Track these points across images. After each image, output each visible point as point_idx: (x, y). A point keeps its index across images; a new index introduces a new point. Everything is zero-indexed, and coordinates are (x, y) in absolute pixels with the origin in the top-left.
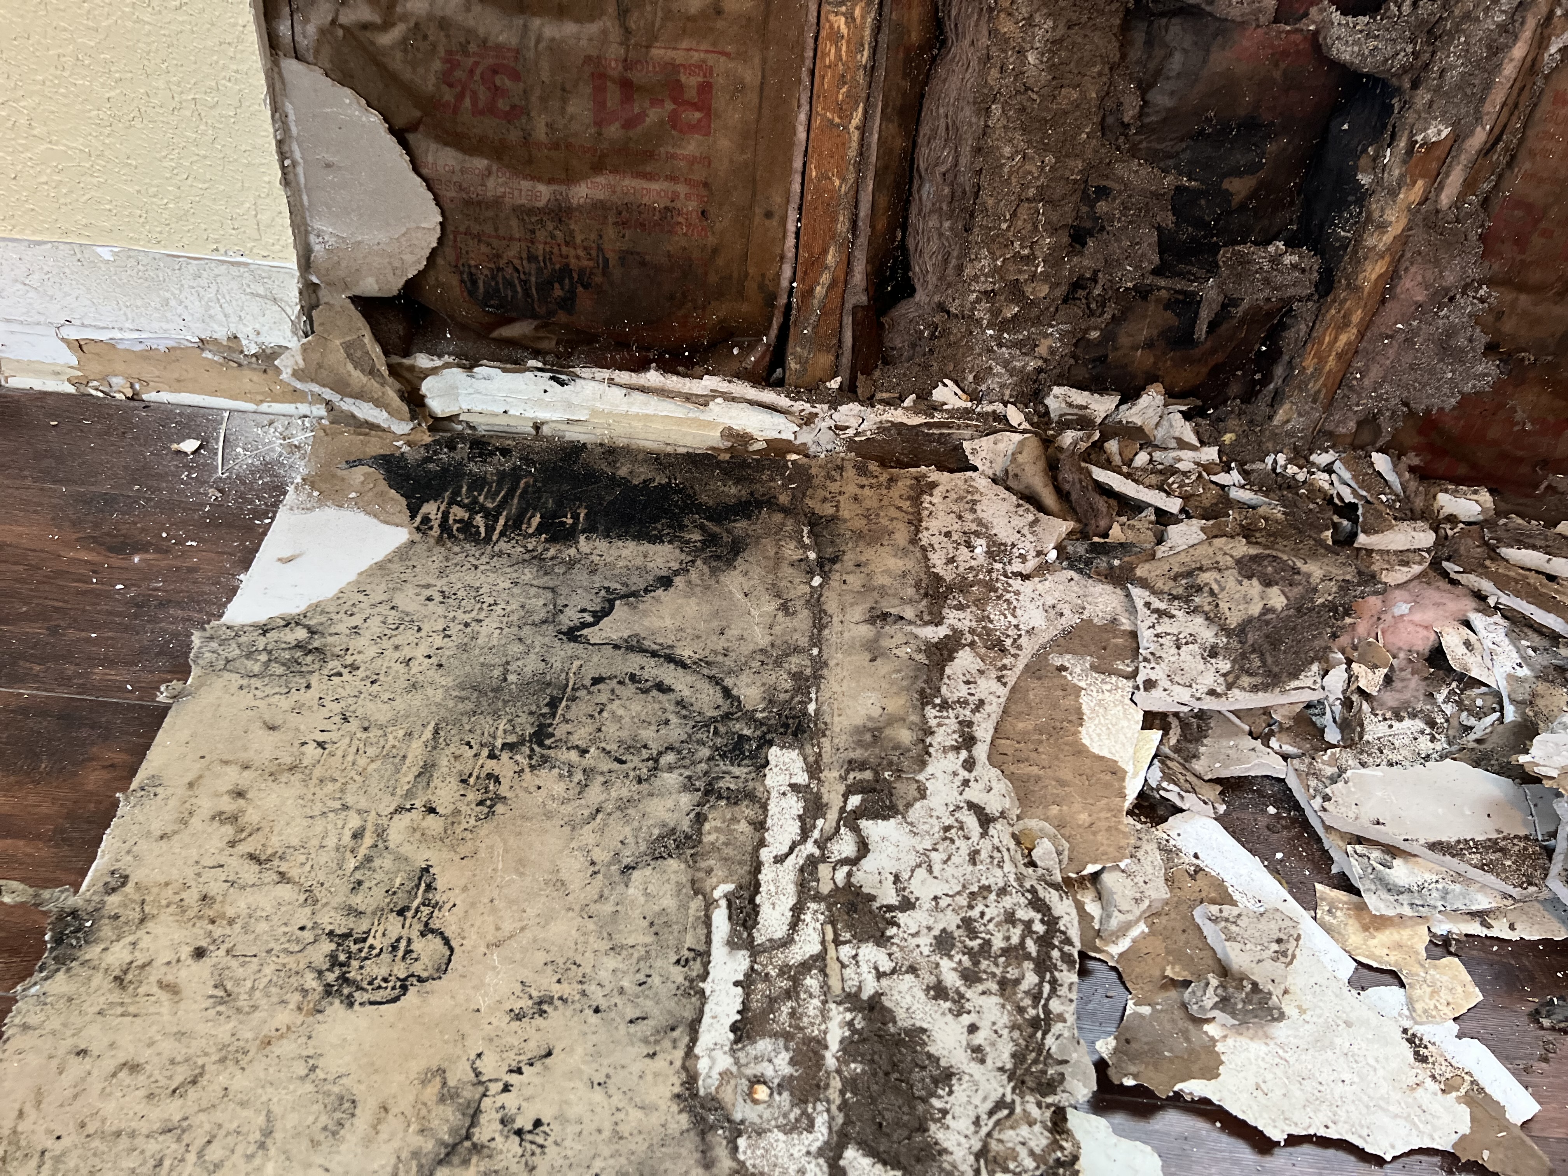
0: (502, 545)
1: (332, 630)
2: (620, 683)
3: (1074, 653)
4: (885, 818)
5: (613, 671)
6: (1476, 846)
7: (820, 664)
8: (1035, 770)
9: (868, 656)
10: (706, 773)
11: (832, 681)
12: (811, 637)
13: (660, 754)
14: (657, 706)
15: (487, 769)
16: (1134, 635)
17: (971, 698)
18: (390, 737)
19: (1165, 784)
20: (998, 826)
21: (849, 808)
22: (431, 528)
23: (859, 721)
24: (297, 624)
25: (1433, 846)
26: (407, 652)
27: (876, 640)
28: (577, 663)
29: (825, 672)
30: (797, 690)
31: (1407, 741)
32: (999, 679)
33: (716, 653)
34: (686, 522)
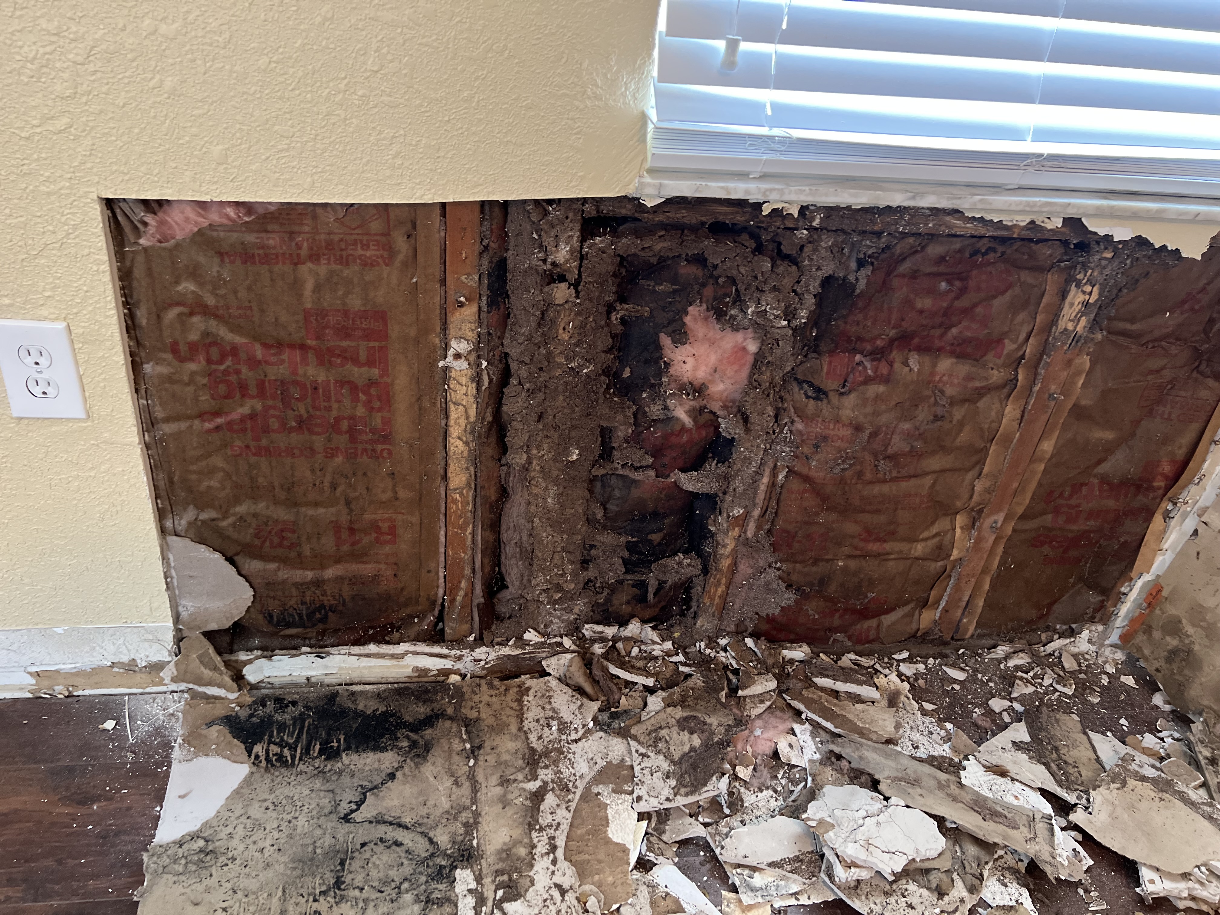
0: (302, 767)
1: (218, 838)
2: (375, 844)
3: (603, 783)
4: (515, 900)
5: (371, 837)
6: (790, 861)
7: (477, 815)
8: (587, 856)
9: (501, 806)
10: (425, 891)
11: (484, 823)
12: (472, 799)
13: (401, 883)
14: (396, 855)
15: (314, 909)
16: (632, 767)
17: (553, 822)
18: (260, 898)
19: (648, 853)
20: (569, 894)
21: (498, 898)
22: (261, 762)
23: (499, 847)
24: (198, 837)
25: (772, 865)
26: (260, 845)
27: (504, 795)
28: (351, 836)
29: (480, 819)
30: (467, 833)
31: (764, 804)
32: (567, 808)
33: (423, 817)
34: (399, 735)
